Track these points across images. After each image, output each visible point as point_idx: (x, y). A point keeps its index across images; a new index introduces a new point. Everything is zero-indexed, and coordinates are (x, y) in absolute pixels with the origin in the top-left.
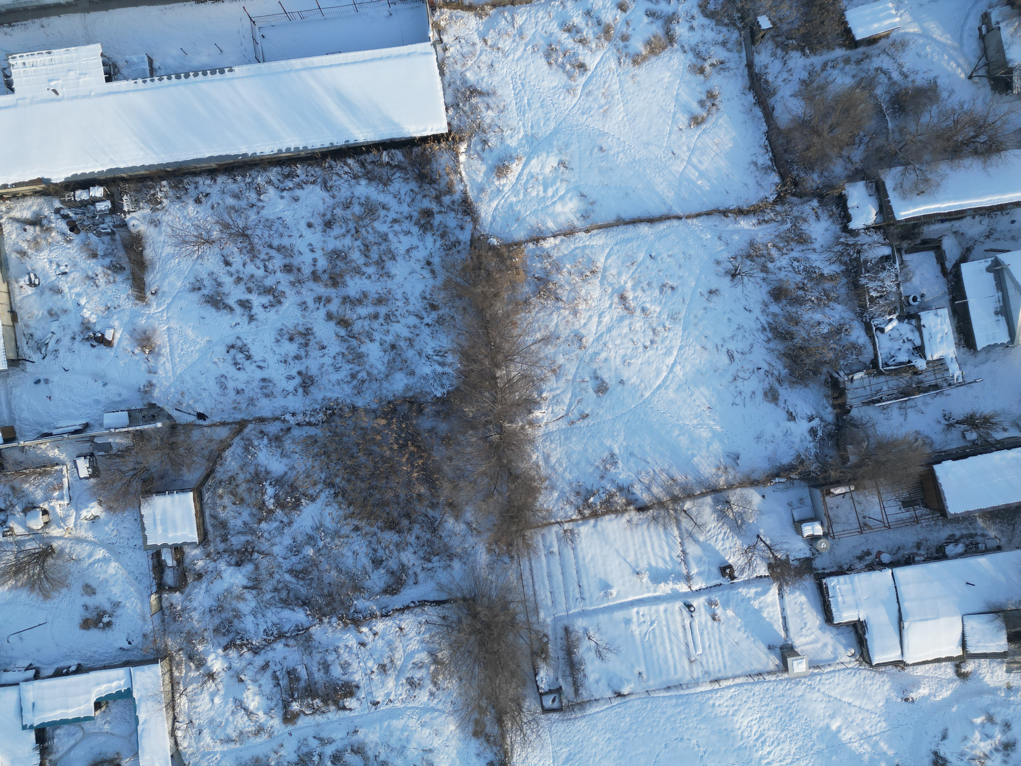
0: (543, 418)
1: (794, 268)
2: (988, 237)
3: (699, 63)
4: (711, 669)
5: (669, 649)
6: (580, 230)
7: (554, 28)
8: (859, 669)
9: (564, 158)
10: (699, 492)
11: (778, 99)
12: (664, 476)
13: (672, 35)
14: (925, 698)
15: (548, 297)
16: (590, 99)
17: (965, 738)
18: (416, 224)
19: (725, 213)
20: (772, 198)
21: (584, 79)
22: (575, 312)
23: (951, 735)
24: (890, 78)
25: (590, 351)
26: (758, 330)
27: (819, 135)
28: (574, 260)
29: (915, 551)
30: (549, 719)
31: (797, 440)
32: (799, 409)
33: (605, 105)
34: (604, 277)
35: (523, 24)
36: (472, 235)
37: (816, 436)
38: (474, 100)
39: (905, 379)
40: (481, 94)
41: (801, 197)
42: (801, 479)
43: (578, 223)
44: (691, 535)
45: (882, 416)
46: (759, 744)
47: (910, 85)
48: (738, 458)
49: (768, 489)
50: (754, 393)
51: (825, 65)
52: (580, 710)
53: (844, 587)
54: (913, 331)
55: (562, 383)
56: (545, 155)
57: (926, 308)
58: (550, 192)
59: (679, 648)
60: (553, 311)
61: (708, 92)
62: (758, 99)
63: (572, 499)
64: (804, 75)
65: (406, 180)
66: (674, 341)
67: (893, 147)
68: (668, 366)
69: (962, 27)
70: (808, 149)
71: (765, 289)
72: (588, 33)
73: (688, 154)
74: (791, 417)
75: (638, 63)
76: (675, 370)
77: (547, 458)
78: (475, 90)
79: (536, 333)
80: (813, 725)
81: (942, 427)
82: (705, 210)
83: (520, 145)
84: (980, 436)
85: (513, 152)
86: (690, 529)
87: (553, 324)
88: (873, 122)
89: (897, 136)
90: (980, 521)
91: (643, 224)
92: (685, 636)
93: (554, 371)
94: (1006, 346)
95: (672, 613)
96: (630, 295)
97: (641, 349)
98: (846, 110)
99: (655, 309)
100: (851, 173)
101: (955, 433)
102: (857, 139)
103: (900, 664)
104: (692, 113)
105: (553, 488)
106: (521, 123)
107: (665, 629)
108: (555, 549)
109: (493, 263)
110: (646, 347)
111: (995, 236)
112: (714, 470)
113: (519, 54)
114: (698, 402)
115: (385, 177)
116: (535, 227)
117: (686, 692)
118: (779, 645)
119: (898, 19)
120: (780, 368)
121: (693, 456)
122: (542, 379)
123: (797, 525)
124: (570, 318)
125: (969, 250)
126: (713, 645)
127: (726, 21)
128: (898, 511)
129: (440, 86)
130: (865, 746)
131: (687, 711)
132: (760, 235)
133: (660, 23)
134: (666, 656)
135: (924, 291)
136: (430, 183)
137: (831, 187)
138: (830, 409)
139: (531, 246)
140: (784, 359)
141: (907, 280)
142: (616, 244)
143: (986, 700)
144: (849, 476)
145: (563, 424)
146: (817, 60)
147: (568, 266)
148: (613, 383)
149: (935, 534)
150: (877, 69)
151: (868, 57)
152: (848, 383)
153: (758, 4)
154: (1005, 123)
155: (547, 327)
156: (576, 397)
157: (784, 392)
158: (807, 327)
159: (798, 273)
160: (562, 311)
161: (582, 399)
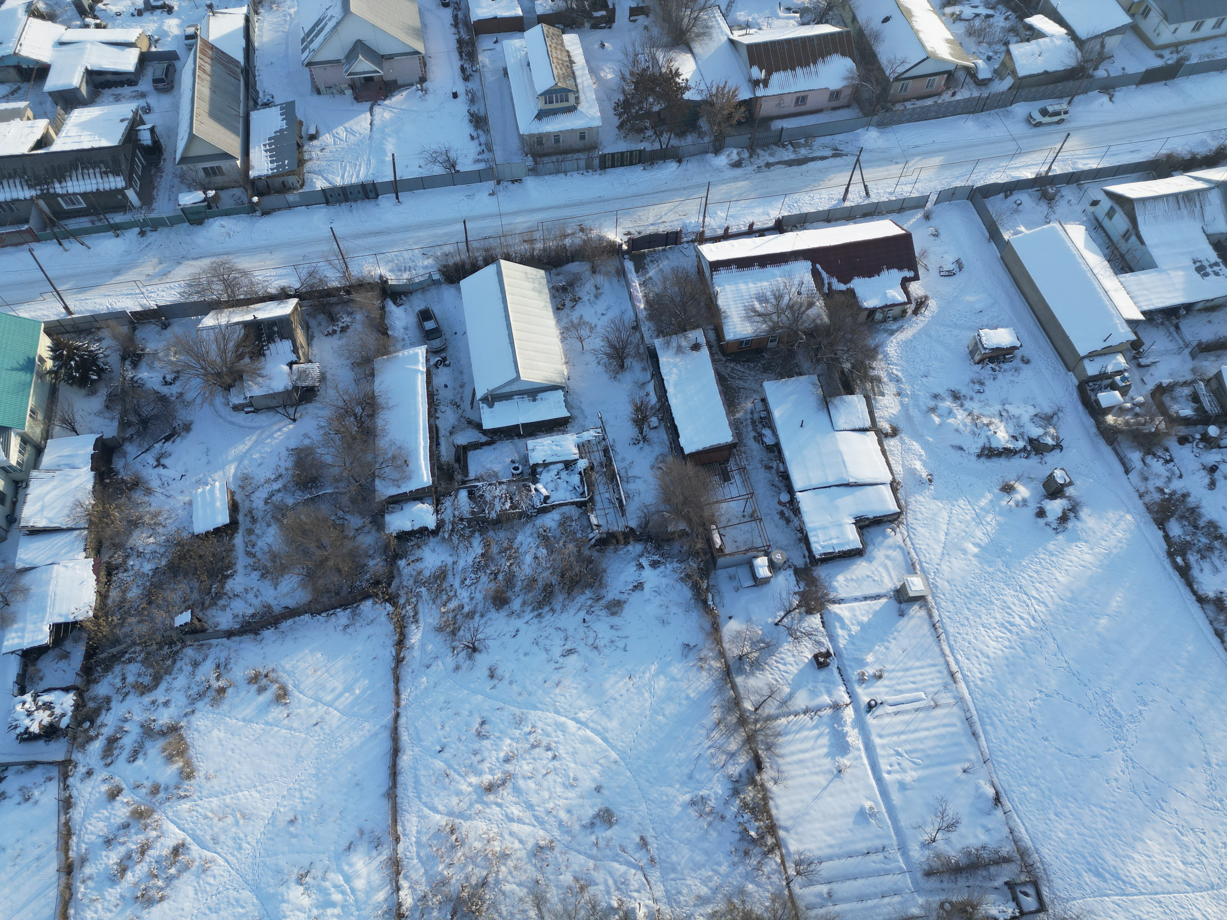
0: (647, 906)
1: (472, 584)
2: (458, 406)
3: (212, 693)
4: (940, 681)
5: (926, 733)
6: (395, 850)
7: (113, 893)
8: (907, 525)
9: (294, 877)
10: (732, 692)
11: (276, 602)
12: (715, 734)
13: (169, 728)
14: (925, 464)
15: (480, 899)
16: (222, 838)
17: (957, 430)
19: (399, 661)
20: (389, 608)
21: (195, 848)
22: (504, 856)
23: (957, 443)
24: (279, 491)
25: (557, 833)
26: (540, 622)
27: (327, 559)
28: (434, 858)
29: (774, 471)
30: (1052, 902)
31: (665, 581)
32: (630, 579)
33: (235, 817)
34: (461, 815)
37: (659, 562)
39: (599, 479)
41: (393, 577)
42: (707, 578)
43: (385, 853)
44: (784, 703)
45: (636, 499)
46: (1014, 629)
47: (290, 472)
48: (688, 645)
49: (722, 613)
50: (612, 627)
51: (249, 554)
52: (1029, 856)
53: (821, 537)
54: (549, 471)
55: (599, 876)
56: (285, 905)
57: (526, 459)
58: (337, 897)
59: (923, 720)
60: (500, 890)
61: (249, 683)
62: (270, 624)
63: (754, 862)
64: (256, 575)
66: (549, 721)
67: (353, 488)
68: (579, 729)
69: (241, 427)
70: (339, 571)
71: (493, 614)
72: (134, 840)
73: (320, 706)
74: (639, 587)
75: (192, 772)
76: (584, 720)
77: (702, 901)
80: (977, 571)
81: (646, 447)
82: (392, 685)
84: (654, 415)
86: (777, 703)
87: (517, 889)
88: (323, 507)
89: (341, 485)
90: (738, 416)
91: (398, 761)
92: (906, 712)
93: (582, 889)
94: (567, 393)
95: (883, 728)
96: (487, 778)
97: (556, 763)
98: (304, 532)
99: (506, 745)
100: (375, 528)
101: (652, 435)
102: (338, 522)
103: (894, 486)
104: (271, 701)
105: (742, 891)
107: (903, 737)
108: (824, 889)
110: (554, 757)
111: (458, 400)
112: (704, 673)
114: (623, 691)
117: (974, 712)
118: (897, 605)
119: (217, 484)
120: (584, 598)
121: (688, 697)
122: (594, 907)
123: (759, 582)
124: (511, 863)
125: (470, 422)
126: (912, 679)
127: (169, 662)
128: (735, 485)
130: (989, 519)
131: (997, 712)
132: (430, 620)
133: (148, 744)
134: (937, 737)
135: (508, 460)
137: (387, 546)
138: (630, 548)
140: (574, 594)
141: (496, 475)
142: (419, 798)
143: (914, 412)
144: (701, 529)
145: (655, 875)
146: (242, 561)
147: (441, 867)
148: (599, 801)
149: (755, 453)
150: (266, 503)
151: (250, 512)
152: (602, 530)
153: (160, 625)
154: (346, 392)
155: (521, 899)
156: (617, 855)
157: (611, 594)
158: (540, 570)
159: (478, 579)
160: (501, 876)
161: (621, 846)
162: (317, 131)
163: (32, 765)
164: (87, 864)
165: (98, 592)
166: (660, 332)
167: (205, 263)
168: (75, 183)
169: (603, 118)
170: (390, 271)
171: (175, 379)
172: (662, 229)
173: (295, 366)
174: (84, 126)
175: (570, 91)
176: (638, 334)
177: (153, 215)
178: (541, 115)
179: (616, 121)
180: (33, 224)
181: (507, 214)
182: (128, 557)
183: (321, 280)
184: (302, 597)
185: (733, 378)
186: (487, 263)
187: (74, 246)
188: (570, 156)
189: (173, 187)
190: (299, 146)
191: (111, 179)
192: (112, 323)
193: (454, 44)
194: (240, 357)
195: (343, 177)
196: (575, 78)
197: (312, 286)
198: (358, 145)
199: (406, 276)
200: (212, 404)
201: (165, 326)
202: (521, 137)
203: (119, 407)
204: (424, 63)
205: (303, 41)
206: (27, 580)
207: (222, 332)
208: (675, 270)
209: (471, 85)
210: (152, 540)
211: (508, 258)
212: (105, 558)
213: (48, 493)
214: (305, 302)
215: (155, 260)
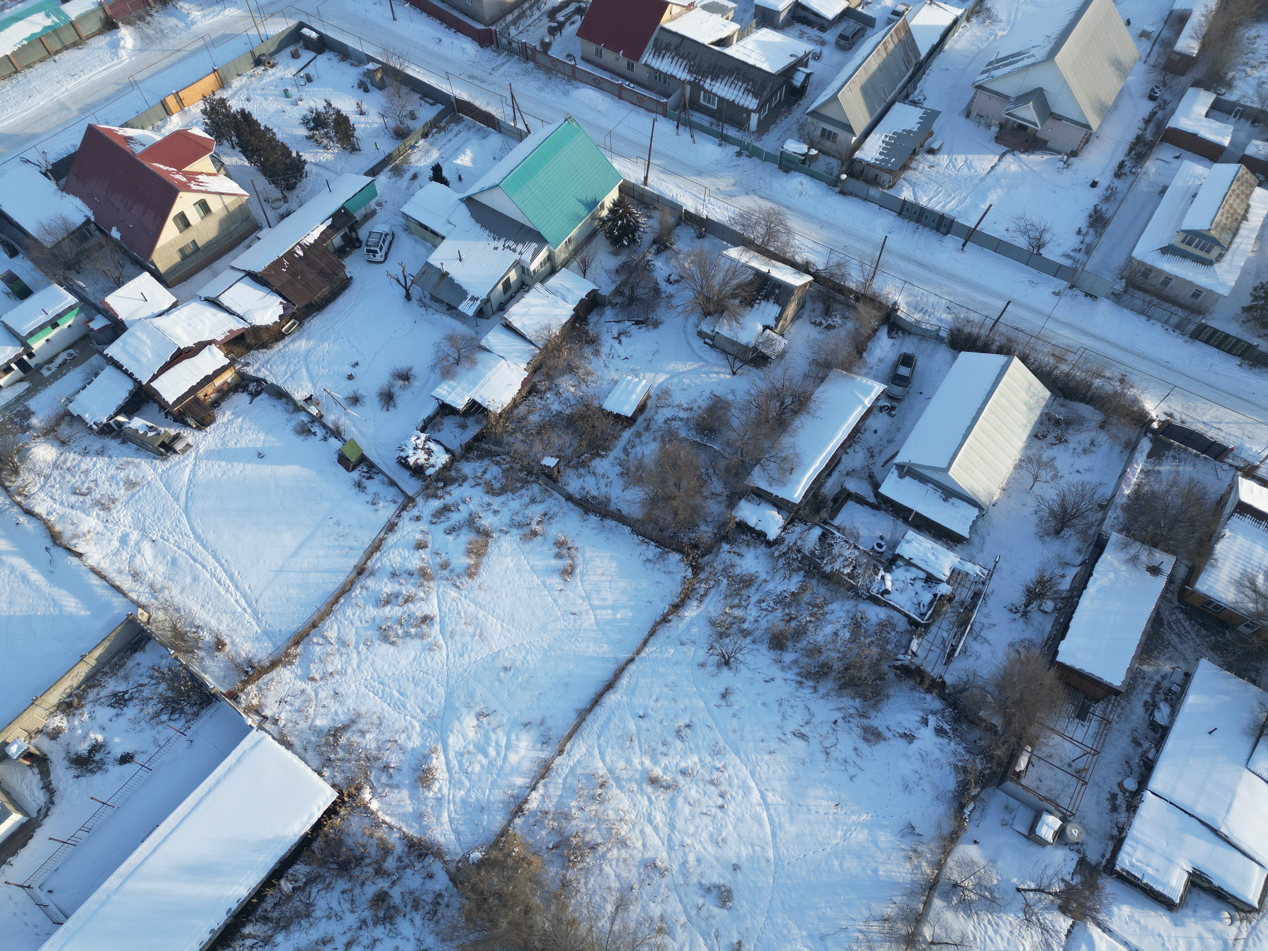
1: (766, 610)
2: (872, 456)
3: (527, 530)
6: (553, 758)
7: (372, 612)
8: (1254, 928)
9: (478, 709)
10: (921, 906)
11: (616, 501)
12: (875, 926)
13: (484, 530)
15: (582, 855)
16: (457, 637)
18: (375, 924)
19: (665, 620)
20: (689, 572)
21: (437, 627)
22: (623, 843)
24: (681, 420)
25: (675, 867)
26: (797, 689)
27: (674, 498)
28: (574, 792)
29: (1140, 750)
31: (937, 754)
32: (906, 724)
33: (475, 630)
34: (617, 780)
35: (339, 633)
36: (448, 872)
37: (946, 733)
38: (343, 741)
39: (949, 614)
40: (345, 728)
41: (711, 552)
42: (983, 787)
43: (545, 754)
45: (971, 660)
47: (700, 412)
48: (913, 828)
49: (971, 830)
50: (855, 749)
51: (625, 450)
53: (1138, 854)
54: (907, 570)
55: (681, 935)
56: (457, 723)
57: (895, 544)
58: (492, 752)
60: (600, 865)
61: (555, 544)
62: (600, 513)
64: (618, 469)
65: (328, 887)
66: (740, 774)
67: (736, 459)
68: (760, 805)
69: (693, 350)
70: (676, 514)
71: (763, 648)
72: (407, 589)
73: (586, 603)
74: (909, 737)
75: (475, 574)
76: (769, 801)
78: (337, 730)
79: (604, 907)
81: (1021, 621)
82: (646, 633)
83: (424, 737)
84: (1054, 600)
85: (422, 750)
87: (613, 878)
88: (702, 456)
89: (729, 450)
90: (1145, 668)
93: (660, 930)
94: (982, 516)
96: (658, 772)
97: (719, 814)
98: (674, 465)
99: (692, 761)
100: (727, 503)
101: (1036, 616)
102: (704, 476)
104: (558, 570)
106: (408, 718)
109: (494, 879)
110: (721, 807)
111: (876, 451)
112: (908, 865)
113: (355, 661)
114: (822, 811)
115: (302, 908)
116: (506, 798)
119: (644, 382)
120: (851, 704)
121: (875, 871)
123: (1033, 837)
124: (624, 853)
125: (871, 477)
127: (519, 485)
128: (1085, 729)
129: (295, 759)
132: (711, 609)
133: (465, 530)
135: (879, 533)
136: (358, 865)
137: (724, 524)
138: (929, 697)
139: (518, 821)
140: (845, 692)
141: (857, 537)
142: (599, 737)
144: (1013, 740)
146: (616, 452)
147: (574, 803)
148: (729, 877)
149: (1134, 717)
150: (666, 422)
151: (650, 420)
152: (915, 660)
153: (532, 454)
154: (790, 380)
155: (609, 888)
156: (709, 935)
157: (878, 721)
158: (830, 646)
159: (774, 610)
160: (609, 855)
161: (717, 931)
162: (939, 149)
163: (393, 483)
164: (372, 578)
165: (514, 400)
166: (1126, 529)
167: (767, 205)
168: (722, 87)
169: (1234, 290)
170: (907, 303)
171: (676, 281)
172: (1211, 434)
173: (768, 331)
174: (762, 45)
175: (1219, 244)
176: (1100, 515)
177: (758, 144)
178: (1166, 250)
179: (1247, 301)
180: (670, 101)
181: (1056, 320)
182: (549, 389)
183: (843, 275)
184: (634, 511)
185: (1171, 628)
186: (1000, 351)
187: (685, 134)
188: (1167, 305)
189: (789, 130)
190: (914, 153)
191: (750, 98)
192: (667, 210)
193: (1131, 137)
194: (734, 296)
195: (930, 200)
196: (1235, 235)
197: (832, 275)
198: (966, 179)
199: (917, 316)
200: (686, 319)
201: (700, 236)
202: (1130, 259)
203: (624, 277)
204: (1087, 141)
205: (990, 63)
206: (481, 356)
207: (736, 267)
208: (1193, 483)
209: (1117, 183)
210: (572, 389)
211: (1024, 360)
212: (535, 380)
213: (536, 305)
214: (817, 285)
215: (732, 181)
